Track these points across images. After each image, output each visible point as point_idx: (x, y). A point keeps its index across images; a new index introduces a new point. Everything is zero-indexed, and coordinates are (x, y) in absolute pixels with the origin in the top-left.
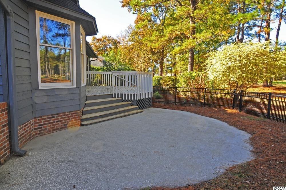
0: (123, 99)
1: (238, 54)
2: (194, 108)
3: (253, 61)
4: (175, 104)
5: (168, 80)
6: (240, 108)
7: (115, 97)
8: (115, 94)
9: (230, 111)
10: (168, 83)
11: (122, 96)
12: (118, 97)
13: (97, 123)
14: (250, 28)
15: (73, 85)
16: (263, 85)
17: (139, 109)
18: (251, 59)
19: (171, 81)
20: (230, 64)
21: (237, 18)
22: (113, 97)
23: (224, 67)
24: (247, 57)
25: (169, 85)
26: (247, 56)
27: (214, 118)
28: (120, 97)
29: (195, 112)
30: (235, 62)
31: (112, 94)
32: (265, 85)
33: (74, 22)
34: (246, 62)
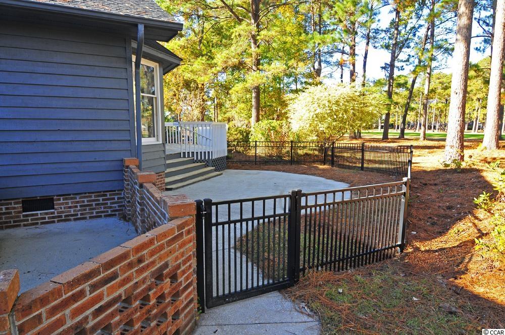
0: (195, 159)
1: (327, 98)
2: (280, 167)
3: (343, 107)
4: (256, 164)
5: (236, 133)
6: (332, 163)
7: (184, 157)
8: (184, 153)
9: (321, 167)
10: (236, 137)
11: (193, 156)
12: (189, 156)
13: (183, 186)
14: (330, 53)
15: (158, 141)
16: (350, 137)
17: (216, 170)
18: (341, 104)
19: (239, 135)
20: (319, 111)
21: (313, 40)
22: (182, 156)
23: (312, 114)
24: (337, 103)
25: (237, 139)
26: (337, 101)
27: (308, 174)
28: (191, 156)
29: (284, 171)
30: (324, 108)
31: (180, 153)
32: (352, 137)
33: (158, 64)
34: (336, 108)
